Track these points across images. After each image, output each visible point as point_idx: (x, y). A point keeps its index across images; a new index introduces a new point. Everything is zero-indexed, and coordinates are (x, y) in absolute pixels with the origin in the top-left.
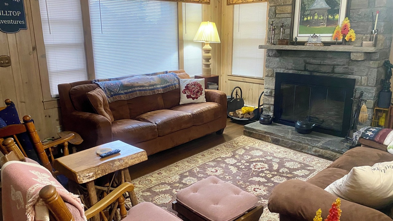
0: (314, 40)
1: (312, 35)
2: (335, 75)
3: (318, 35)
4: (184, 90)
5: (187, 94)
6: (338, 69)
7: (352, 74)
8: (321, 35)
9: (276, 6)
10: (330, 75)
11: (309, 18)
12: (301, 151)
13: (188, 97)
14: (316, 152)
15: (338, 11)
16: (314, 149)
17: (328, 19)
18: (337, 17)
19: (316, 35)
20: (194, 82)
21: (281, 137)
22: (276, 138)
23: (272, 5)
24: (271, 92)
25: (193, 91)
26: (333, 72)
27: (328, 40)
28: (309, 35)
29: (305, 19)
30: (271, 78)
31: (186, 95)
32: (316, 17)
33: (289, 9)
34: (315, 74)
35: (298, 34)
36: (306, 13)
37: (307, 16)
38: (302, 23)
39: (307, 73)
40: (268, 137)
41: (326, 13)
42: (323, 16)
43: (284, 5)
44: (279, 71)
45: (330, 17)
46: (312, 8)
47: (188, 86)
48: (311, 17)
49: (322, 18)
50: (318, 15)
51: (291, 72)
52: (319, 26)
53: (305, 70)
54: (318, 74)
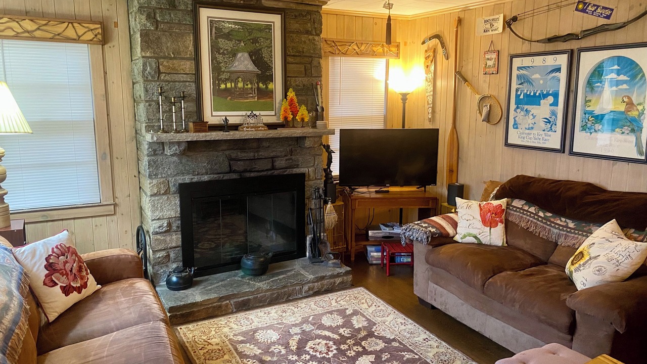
0: (252, 121)
1: (249, 113)
2: (276, 172)
3: (257, 113)
4: (46, 276)
5: (60, 284)
6: (280, 163)
7: (297, 166)
8: (263, 113)
9: (158, 59)
10: (269, 173)
11: (229, 85)
12: (288, 301)
13: (67, 290)
14: (310, 289)
15: (270, 78)
16: (306, 288)
17: (258, 88)
18: (271, 86)
19: (254, 112)
20: (57, 247)
21: (252, 293)
22: (242, 299)
23: (148, 54)
24: (169, 225)
25: (71, 271)
26: (273, 168)
27: (273, 120)
28: (244, 113)
29: (223, 86)
30: (165, 197)
31: (57, 289)
32: (240, 85)
33: (189, 66)
34: (248, 175)
35: (213, 112)
36: (223, 77)
37: (225, 81)
38: (217, 92)
39: (234, 176)
40: (227, 305)
41: (255, 80)
42: (251, 83)
43: (175, 58)
44: (187, 179)
45: (261, 85)
46: (232, 69)
47: (51, 261)
48: (233, 84)
49: (249, 86)
50: (244, 81)
51: (206, 178)
52: (247, 98)
53: (231, 171)
54: (252, 175)
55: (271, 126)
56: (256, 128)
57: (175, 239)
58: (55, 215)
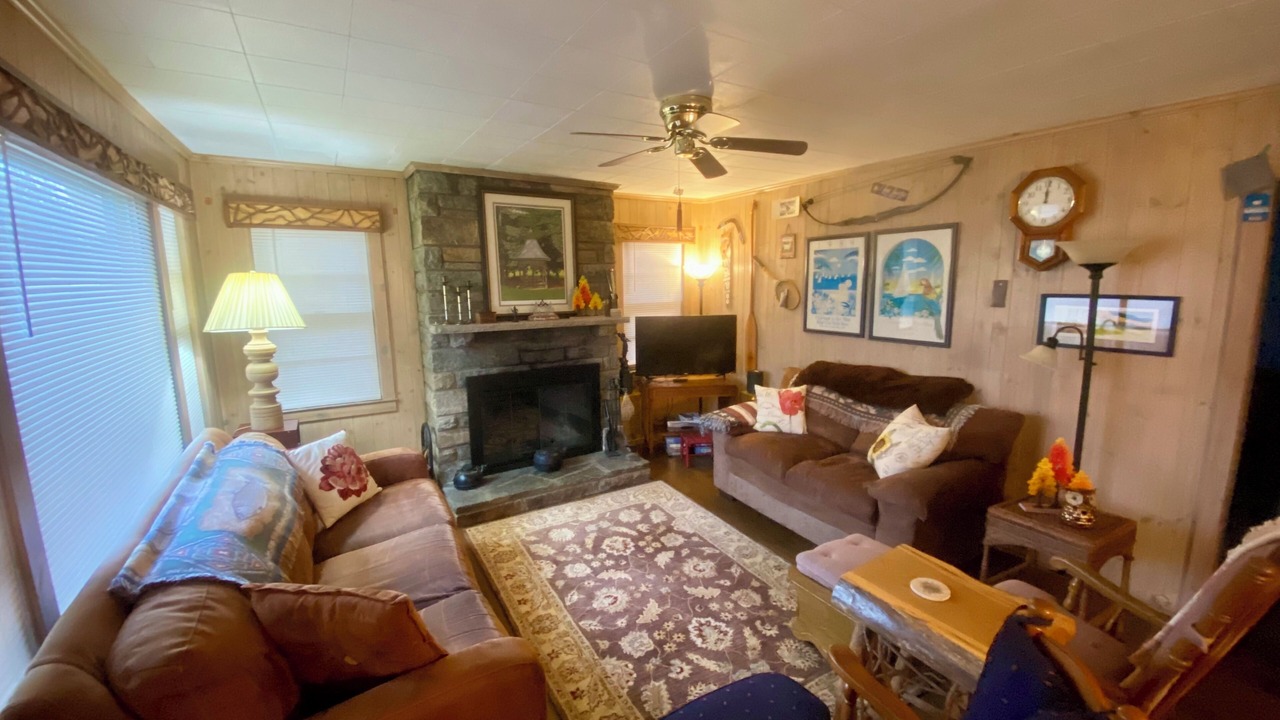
0: (542, 310)
1: (539, 302)
2: (570, 363)
3: (548, 302)
4: (323, 479)
5: (338, 488)
6: (573, 353)
7: (591, 356)
8: (553, 301)
9: (440, 246)
10: (562, 364)
11: (517, 274)
12: (583, 497)
13: (345, 494)
14: (607, 484)
15: (561, 266)
16: (602, 483)
17: (549, 277)
18: (561, 273)
19: (545, 301)
20: (333, 448)
21: (545, 490)
22: (535, 497)
23: (430, 242)
24: (457, 421)
25: (349, 473)
26: (566, 358)
27: (565, 309)
28: (533, 302)
29: (511, 275)
30: (451, 392)
31: (334, 493)
32: (530, 273)
33: (473, 254)
34: (540, 366)
35: (501, 302)
36: (512, 264)
37: (513, 269)
38: (505, 281)
39: (525, 368)
40: (519, 503)
41: (545, 267)
42: (541, 271)
43: (459, 246)
44: (474, 372)
45: (551, 273)
46: (521, 257)
47: (327, 463)
48: (522, 272)
49: (539, 274)
50: (533, 269)
51: (495, 371)
52: (537, 286)
53: (522, 363)
54: (545, 366)
55: (563, 315)
56: (546, 316)
57: (463, 436)
58: (332, 413)
